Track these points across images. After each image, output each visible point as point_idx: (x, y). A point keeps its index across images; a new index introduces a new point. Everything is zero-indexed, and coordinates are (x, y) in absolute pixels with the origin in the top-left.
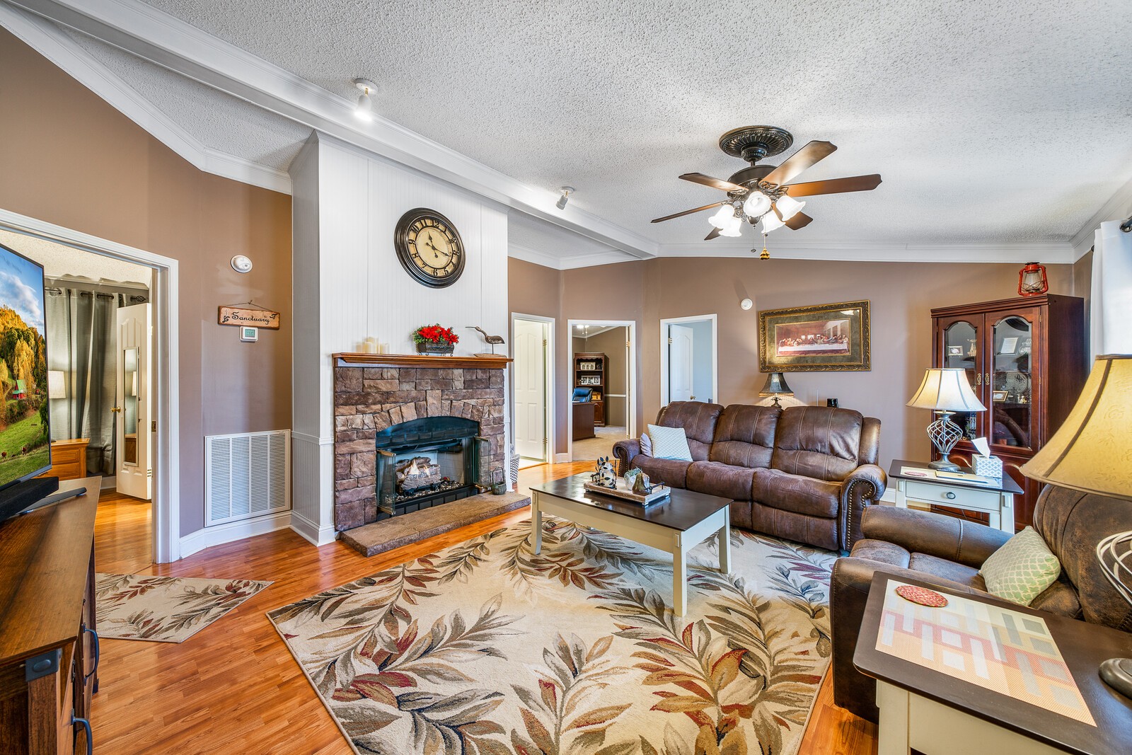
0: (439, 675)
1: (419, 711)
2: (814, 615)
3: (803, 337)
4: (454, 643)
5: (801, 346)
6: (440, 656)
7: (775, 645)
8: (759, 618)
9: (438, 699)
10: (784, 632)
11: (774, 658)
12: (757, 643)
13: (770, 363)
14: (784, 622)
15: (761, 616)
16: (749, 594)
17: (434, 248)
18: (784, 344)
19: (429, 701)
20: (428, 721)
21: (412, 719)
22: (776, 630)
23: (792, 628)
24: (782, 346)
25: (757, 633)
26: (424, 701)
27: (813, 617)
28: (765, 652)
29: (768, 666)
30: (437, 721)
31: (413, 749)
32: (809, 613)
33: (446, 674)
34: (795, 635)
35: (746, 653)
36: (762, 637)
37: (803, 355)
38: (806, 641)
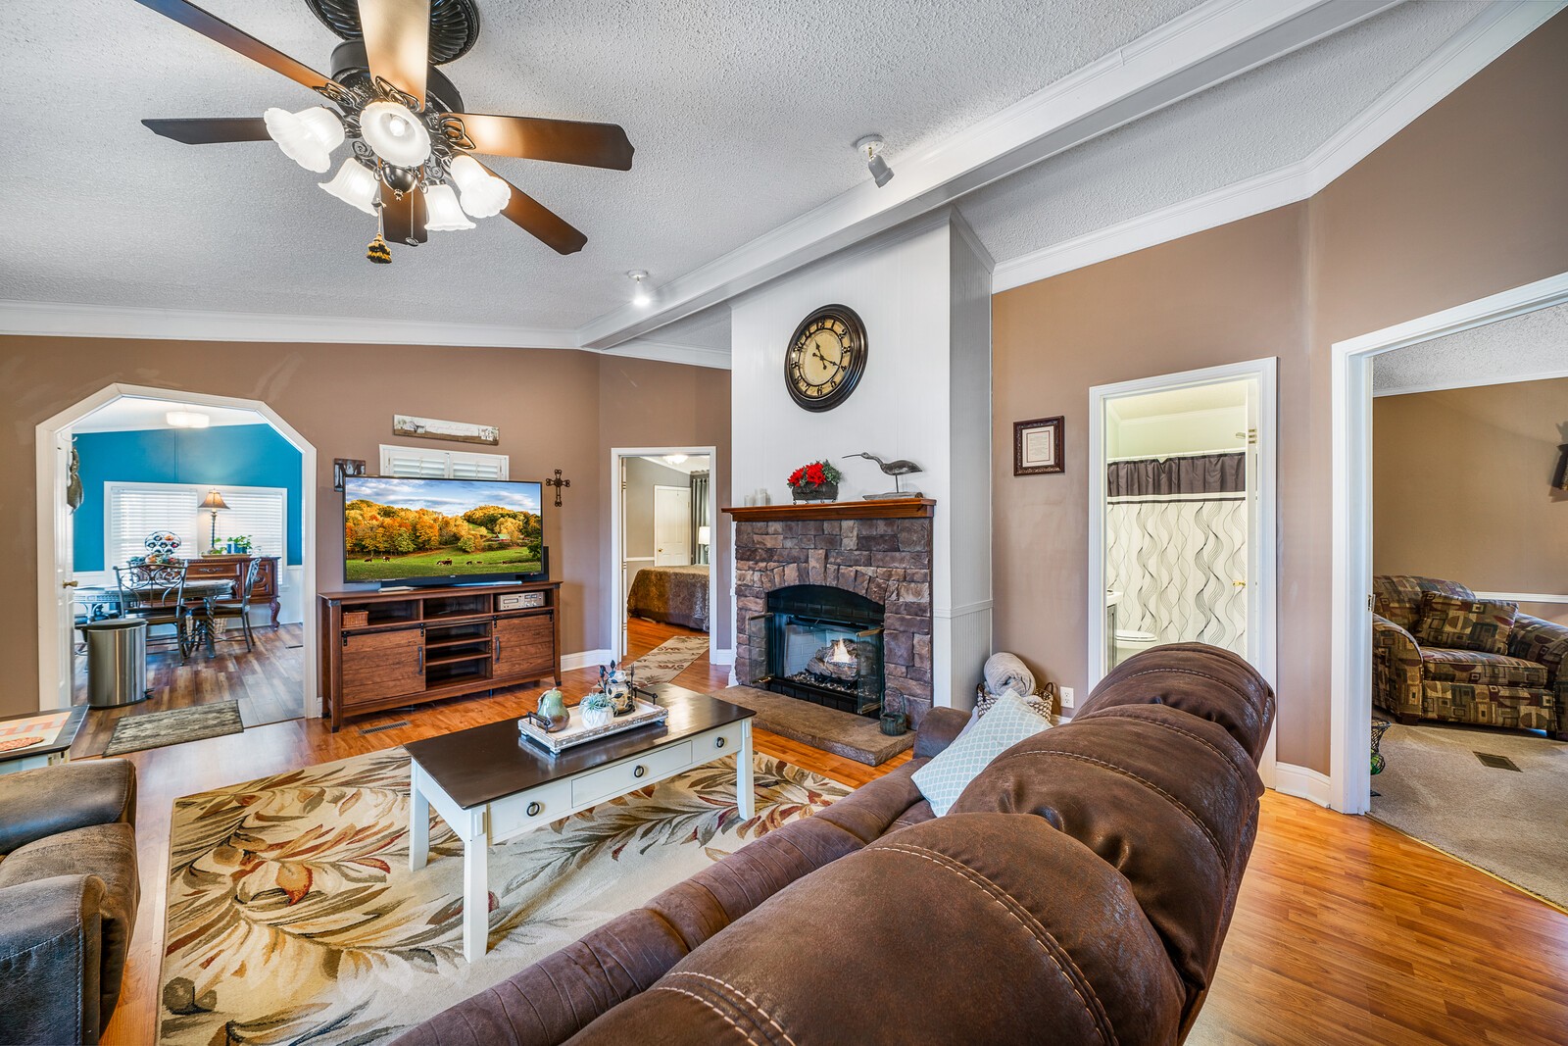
2: (229, 1034)
7: (262, 936)
8: (318, 943)
10: (262, 959)
11: (250, 925)
12: (288, 919)
14: (275, 973)
15: (322, 950)
16: (383, 960)
17: (822, 358)
22: (277, 952)
23: (254, 977)
25: (300, 927)
27: (229, 1026)
28: (267, 920)
29: (249, 913)
32: (243, 1026)
34: (241, 971)
35: (290, 902)
36: (287, 928)
38: (216, 979)
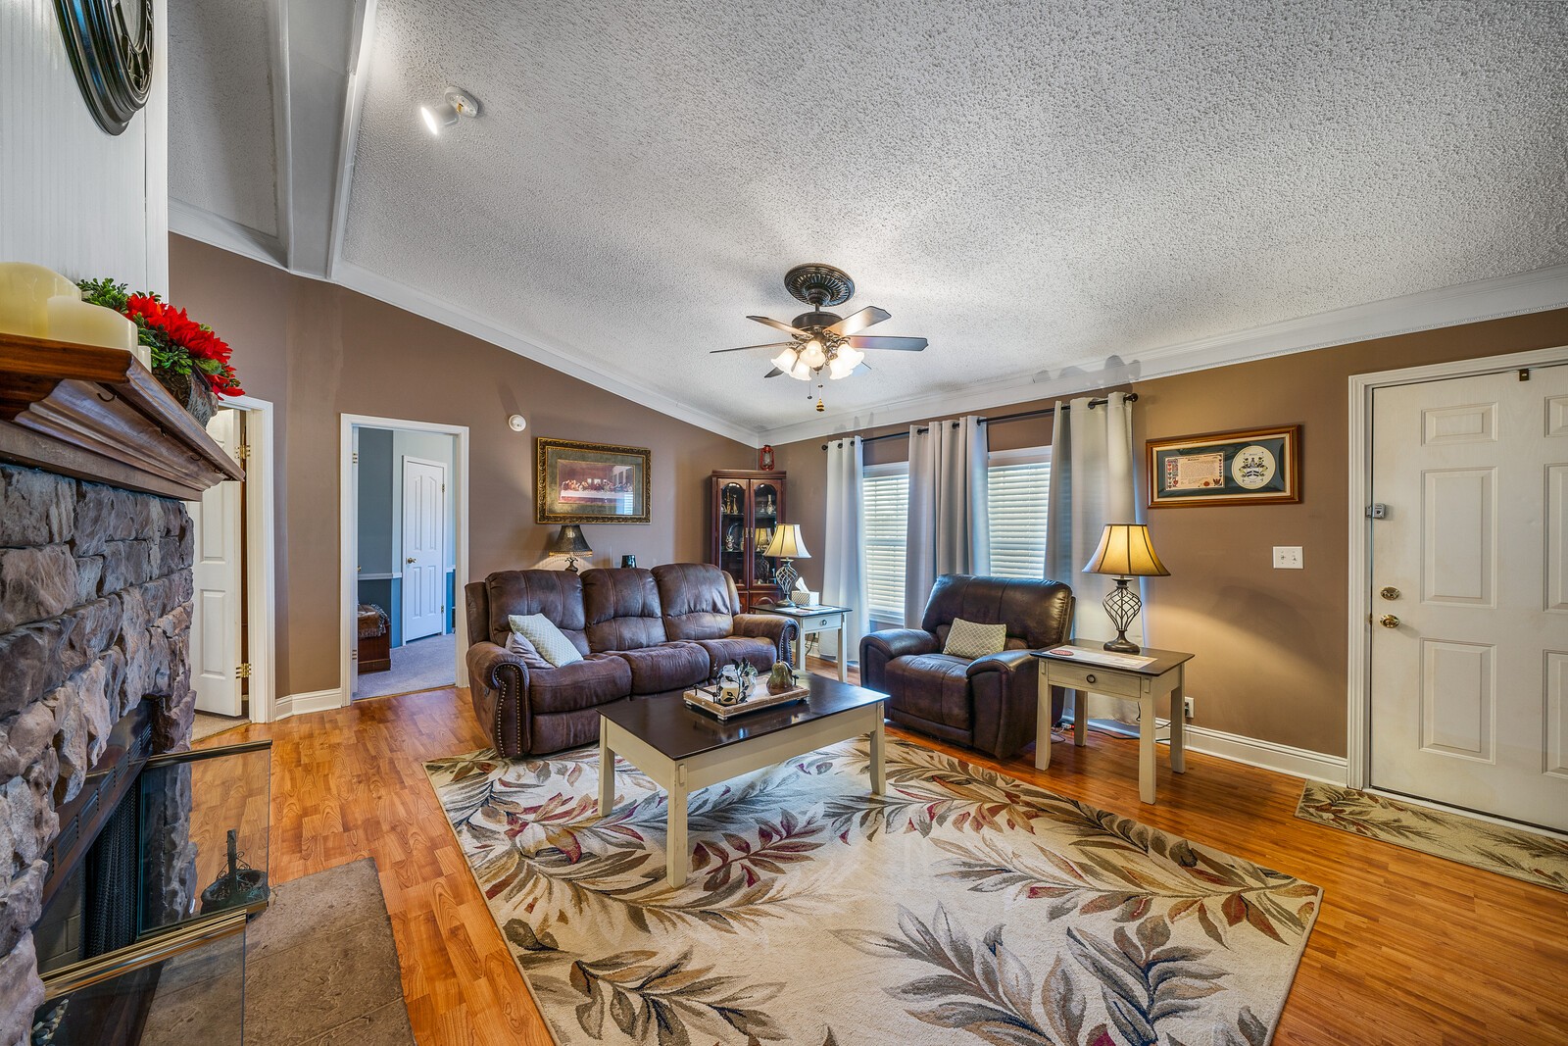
0: (1066, 999)
1: (1144, 1014)
3: (589, 481)
4: (986, 987)
5: (586, 492)
6: (1024, 1004)
9: (1113, 996)
13: (551, 511)
18: (567, 487)
19: (1120, 1005)
20: (1152, 1001)
21: (1161, 1021)
24: (566, 489)
26: (1124, 1010)
30: (1147, 990)
31: (1200, 1010)
33: (1061, 991)
37: (589, 503)
